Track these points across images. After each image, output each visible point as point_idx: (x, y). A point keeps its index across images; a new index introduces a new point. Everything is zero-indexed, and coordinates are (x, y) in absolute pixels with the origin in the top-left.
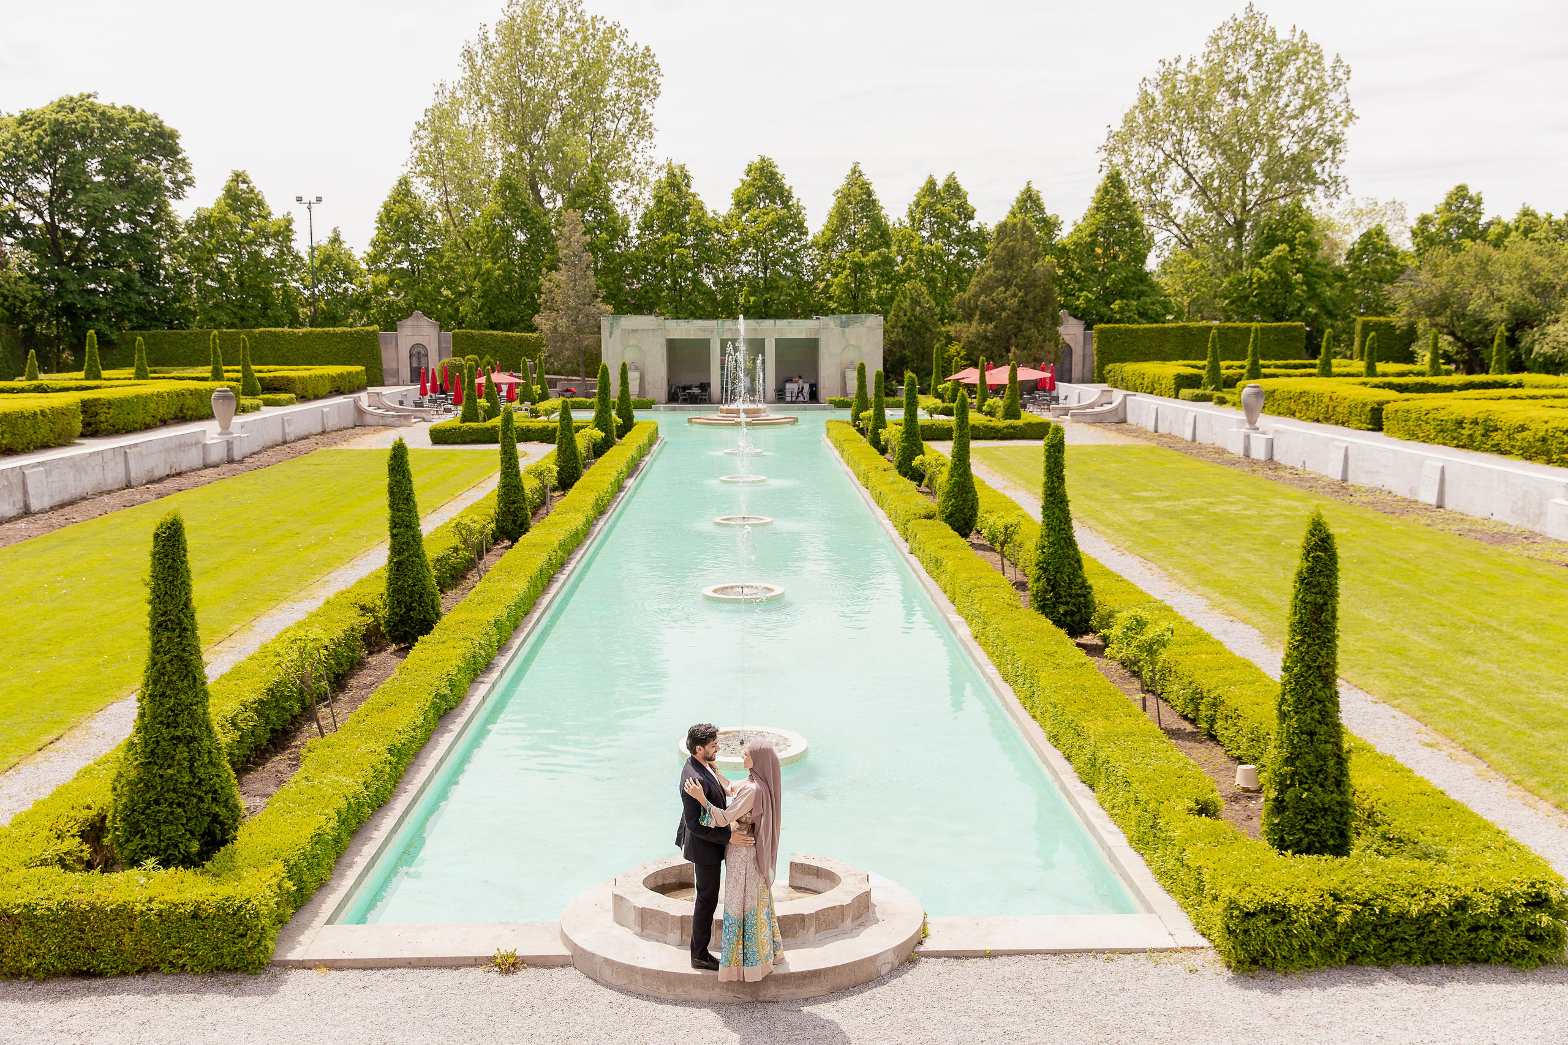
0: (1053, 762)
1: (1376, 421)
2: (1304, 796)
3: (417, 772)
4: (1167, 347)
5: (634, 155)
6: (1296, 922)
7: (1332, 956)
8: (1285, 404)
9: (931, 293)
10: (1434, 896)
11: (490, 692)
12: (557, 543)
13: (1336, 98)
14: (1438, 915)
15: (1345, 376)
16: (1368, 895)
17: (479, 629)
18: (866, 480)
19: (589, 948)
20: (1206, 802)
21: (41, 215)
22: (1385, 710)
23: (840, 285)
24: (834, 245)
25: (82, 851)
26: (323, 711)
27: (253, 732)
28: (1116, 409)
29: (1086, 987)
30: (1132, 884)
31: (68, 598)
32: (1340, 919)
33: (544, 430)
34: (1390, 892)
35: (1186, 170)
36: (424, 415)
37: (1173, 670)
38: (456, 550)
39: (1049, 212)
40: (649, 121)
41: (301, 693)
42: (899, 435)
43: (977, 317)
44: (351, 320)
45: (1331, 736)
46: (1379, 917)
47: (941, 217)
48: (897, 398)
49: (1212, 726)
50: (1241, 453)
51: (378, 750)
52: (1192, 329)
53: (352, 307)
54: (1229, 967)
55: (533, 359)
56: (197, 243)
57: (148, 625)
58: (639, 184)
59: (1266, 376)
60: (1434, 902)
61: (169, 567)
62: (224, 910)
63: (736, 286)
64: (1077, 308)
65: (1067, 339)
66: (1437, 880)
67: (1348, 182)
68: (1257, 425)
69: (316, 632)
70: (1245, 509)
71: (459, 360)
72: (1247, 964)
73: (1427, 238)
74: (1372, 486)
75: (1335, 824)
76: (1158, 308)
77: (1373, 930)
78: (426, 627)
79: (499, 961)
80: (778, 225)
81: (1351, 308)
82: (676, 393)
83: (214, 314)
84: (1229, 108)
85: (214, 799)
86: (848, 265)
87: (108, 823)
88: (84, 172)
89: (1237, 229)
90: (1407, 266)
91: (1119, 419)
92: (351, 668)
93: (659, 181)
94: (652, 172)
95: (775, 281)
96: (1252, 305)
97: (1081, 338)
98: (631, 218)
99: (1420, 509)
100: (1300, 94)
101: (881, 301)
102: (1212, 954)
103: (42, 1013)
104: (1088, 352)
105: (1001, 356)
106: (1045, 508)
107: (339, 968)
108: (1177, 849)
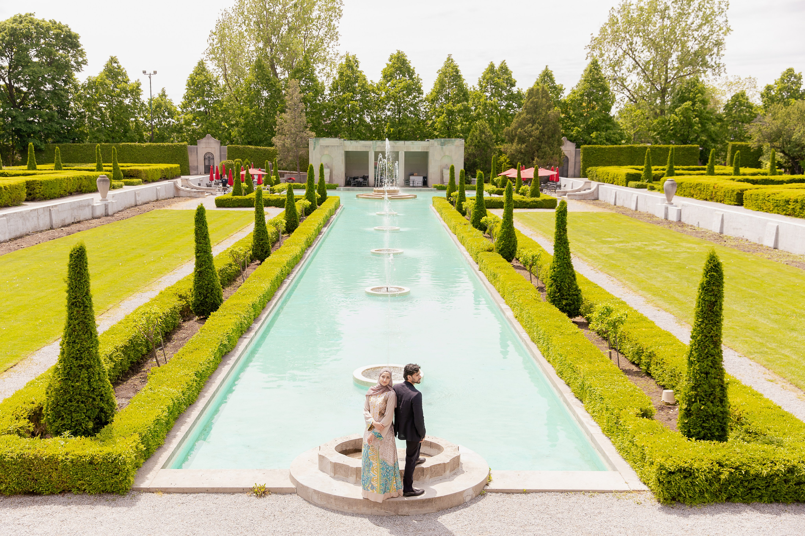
0: (559, 386)
1: (739, 200)
2: (702, 408)
3: (210, 386)
4: (622, 158)
5: (328, 49)
6: (697, 478)
7: (717, 497)
8: (688, 190)
9: (490, 127)
10: (776, 465)
11: (249, 343)
12: (285, 262)
13: (720, 20)
14: (778, 475)
15: (722, 175)
16: (738, 464)
17: (244, 309)
18: (454, 230)
19: (305, 484)
20: (646, 410)
21: (4, 80)
22: (745, 361)
23: (440, 122)
24: (437, 100)
25: (29, 427)
26: (159, 352)
27: (121, 363)
28: (593, 192)
29: (579, 511)
30: (604, 455)
31: (19, 289)
32: (722, 477)
33: (278, 200)
34: (751, 462)
35: (634, 59)
36: (212, 191)
37: (627, 337)
38: (230, 265)
39: (557, 83)
40: (336, 30)
41: (147, 342)
42: (473, 205)
43: (516, 141)
44: (172, 139)
45: (718, 375)
46: (744, 476)
47: (497, 85)
48: (471, 185)
49: (648, 368)
50: (663, 217)
51: (190, 374)
52: (636, 148)
53: (172, 132)
54: (659, 502)
55: (272, 161)
56: (88, 96)
57: (66, 304)
58: (331, 65)
59: (677, 175)
60: (776, 468)
61: (78, 273)
62: (107, 460)
63: (383, 122)
64: (572, 136)
65: (566, 153)
66: (777, 456)
67: (726, 67)
68: (672, 202)
69: (156, 309)
70: (665, 248)
71: (231, 162)
72: (669, 500)
73: (770, 98)
74: (737, 236)
75: (719, 424)
76: (617, 136)
77: (741, 483)
78: (215, 307)
79: (256, 490)
80: (407, 88)
81: (726, 137)
82: (349, 181)
83: (97, 134)
84: (659, 25)
85: (101, 399)
86: (445, 111)
87: (44, 412)
88: (27, 56)
89: (662, 92)
90: (758, 114)
91: (594, 198)
92: (174, 329)
93: (342, 64)
94: (337, 59)
95: (405, 120)
96: (670, 135)
97: (574, 152)
98: (326, 84)
99: (764, 250)
100: (700, 17)
101: (463, 131)
102: (649, 494)
103: (8, 514)
104: (577, 160)
105: (529, 162)
106: (556, 246)
107: (169, 493)
108: (630, 436)
